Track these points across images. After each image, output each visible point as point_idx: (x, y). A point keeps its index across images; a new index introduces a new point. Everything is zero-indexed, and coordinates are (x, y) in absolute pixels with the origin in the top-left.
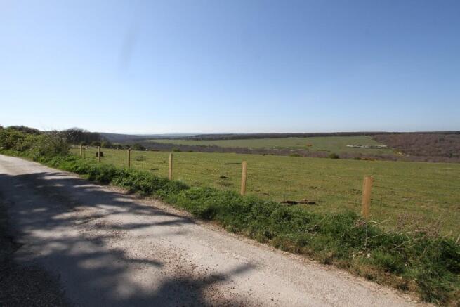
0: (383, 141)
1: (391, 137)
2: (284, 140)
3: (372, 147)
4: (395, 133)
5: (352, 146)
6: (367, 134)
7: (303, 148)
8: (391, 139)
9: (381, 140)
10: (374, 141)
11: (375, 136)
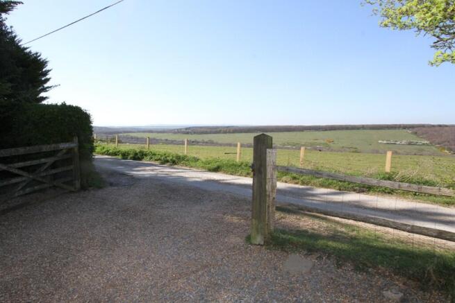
0: (425, 136)
1: (435, 131)
2: (299, 134)
3: (410, 144)
4: (440, 126)
5: (385, 142)
6: (405, 127)
7: (324, 144)
8: (435, 133)
9: (423, 134)
10: (415, 136)
11: (415, 130)
